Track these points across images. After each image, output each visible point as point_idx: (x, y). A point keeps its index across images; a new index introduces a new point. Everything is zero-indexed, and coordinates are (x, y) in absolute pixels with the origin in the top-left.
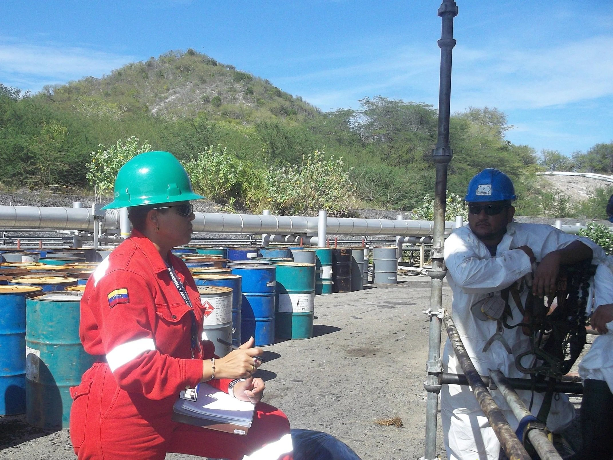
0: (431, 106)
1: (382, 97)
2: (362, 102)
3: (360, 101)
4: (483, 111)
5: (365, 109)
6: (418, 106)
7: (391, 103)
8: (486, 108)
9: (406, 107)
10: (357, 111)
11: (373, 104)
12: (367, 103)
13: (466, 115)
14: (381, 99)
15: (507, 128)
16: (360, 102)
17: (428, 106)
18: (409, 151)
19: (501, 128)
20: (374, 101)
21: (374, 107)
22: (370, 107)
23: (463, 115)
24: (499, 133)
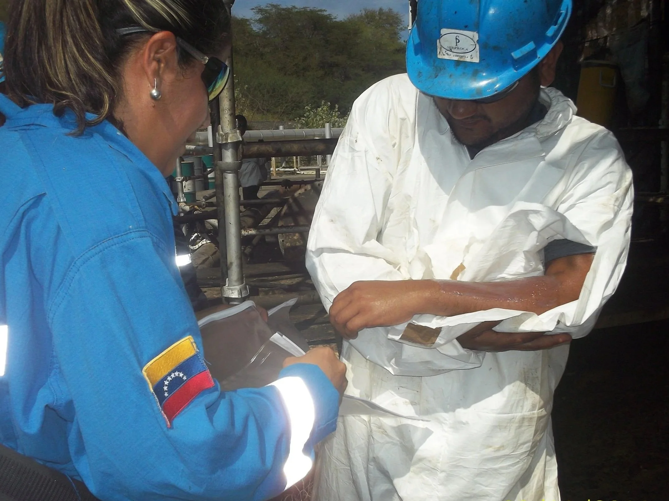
0: (324, 10)
1: (275, 4)
2: (255, 11)
3: (252, 9)
4: (378, 13)
5: (259, 16)
6: (312, 11)
7: (283, 9)
8: (381, 9)
9: (299, 13)
10: (252, 19)
11: (266, 11)
12: (260, 11)
13: (361, 17)
14: (273, 6)
15: (403, 28)
16: (254, 11)
17: (321, 11)
18: (305, 59)
19: (397, 28)
20: (267, 8)
21: (268, 15)
22: (264, 14)
23: (358, 18)
24: (396, 34)
